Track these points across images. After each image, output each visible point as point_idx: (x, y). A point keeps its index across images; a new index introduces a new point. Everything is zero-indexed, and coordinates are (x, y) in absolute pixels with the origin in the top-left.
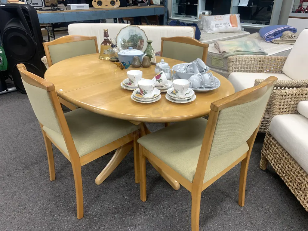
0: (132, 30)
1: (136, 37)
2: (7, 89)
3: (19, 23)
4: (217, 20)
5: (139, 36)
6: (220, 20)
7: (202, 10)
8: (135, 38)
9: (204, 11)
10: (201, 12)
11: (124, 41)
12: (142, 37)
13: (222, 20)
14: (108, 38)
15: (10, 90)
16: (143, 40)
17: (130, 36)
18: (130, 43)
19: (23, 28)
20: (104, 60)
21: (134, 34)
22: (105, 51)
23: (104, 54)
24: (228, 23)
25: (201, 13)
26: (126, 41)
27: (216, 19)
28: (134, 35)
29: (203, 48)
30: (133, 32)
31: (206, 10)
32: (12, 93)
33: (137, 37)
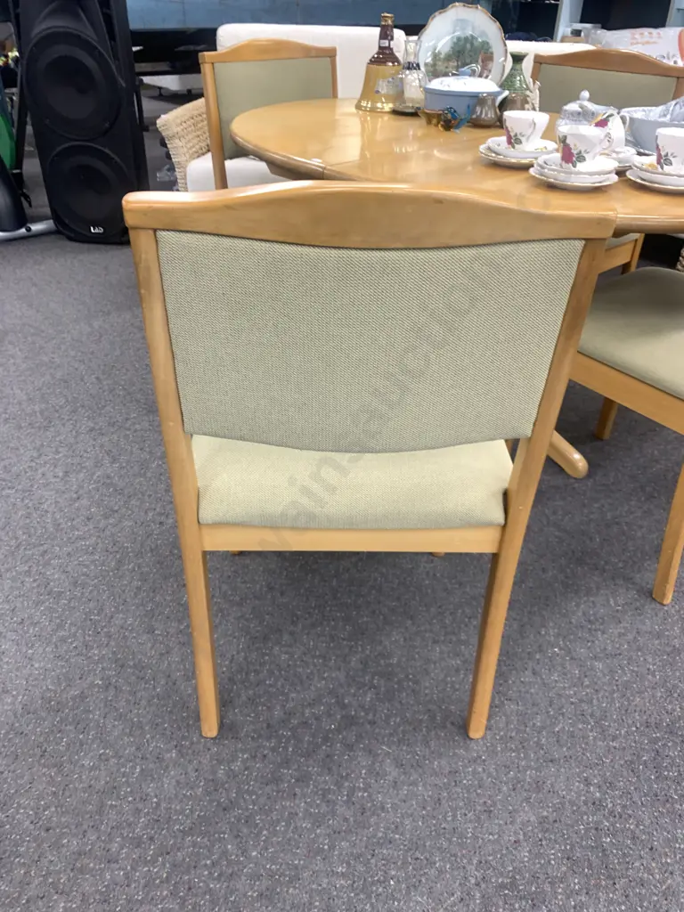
0: (462, 21)
1: (472, 44)
2: (29, 225)
3: (76, 17)
4: (638, 43)
5: (480, 40)
6: (648, 43)
7: (572, 21)
8: (468, 46)
9: (579, 26)
10: (567, 27)
11: (436, 56)
12: (488, 43)
13: (654, 43)
14: (392, 42)
15: (36, 227)
16: (492, 53)
17: (455, 40)
18: (451, 64)
19: (88, 32)
20: (373, 110)
21: (469, 32)
22: (381, 82)
23: (378, 92)
24: (674, 56)
25: (569, 31)
26: (442, 56)
27: (635, 41)
28: (466, 39)
29: (676, 79)
30: (463, 29)
31: (582, 21)
32: (44, 238)
33: (476, 44)
